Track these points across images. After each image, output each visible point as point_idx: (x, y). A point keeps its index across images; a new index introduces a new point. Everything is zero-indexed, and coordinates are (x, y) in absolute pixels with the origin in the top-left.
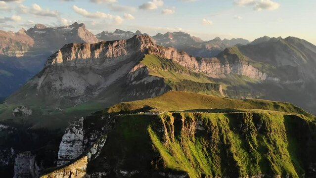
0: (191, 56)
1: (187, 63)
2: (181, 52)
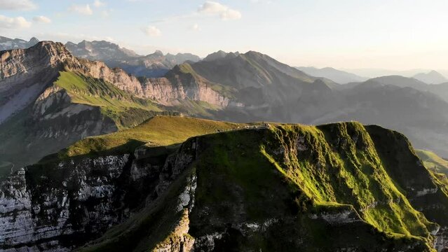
0: (130, 75)
1: (125, 84)
2: (114, 69)
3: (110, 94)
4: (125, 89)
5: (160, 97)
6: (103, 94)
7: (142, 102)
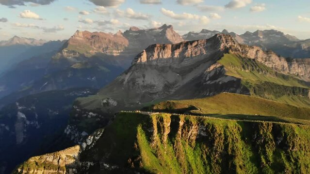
0: (279, 56)
1: (274, 63)
2: (267, 52)
3: (258, 70)
4: (274, 67)
5: (303, 74)
6: (253, 70)
7: (284, 77)
